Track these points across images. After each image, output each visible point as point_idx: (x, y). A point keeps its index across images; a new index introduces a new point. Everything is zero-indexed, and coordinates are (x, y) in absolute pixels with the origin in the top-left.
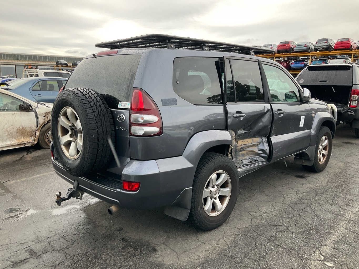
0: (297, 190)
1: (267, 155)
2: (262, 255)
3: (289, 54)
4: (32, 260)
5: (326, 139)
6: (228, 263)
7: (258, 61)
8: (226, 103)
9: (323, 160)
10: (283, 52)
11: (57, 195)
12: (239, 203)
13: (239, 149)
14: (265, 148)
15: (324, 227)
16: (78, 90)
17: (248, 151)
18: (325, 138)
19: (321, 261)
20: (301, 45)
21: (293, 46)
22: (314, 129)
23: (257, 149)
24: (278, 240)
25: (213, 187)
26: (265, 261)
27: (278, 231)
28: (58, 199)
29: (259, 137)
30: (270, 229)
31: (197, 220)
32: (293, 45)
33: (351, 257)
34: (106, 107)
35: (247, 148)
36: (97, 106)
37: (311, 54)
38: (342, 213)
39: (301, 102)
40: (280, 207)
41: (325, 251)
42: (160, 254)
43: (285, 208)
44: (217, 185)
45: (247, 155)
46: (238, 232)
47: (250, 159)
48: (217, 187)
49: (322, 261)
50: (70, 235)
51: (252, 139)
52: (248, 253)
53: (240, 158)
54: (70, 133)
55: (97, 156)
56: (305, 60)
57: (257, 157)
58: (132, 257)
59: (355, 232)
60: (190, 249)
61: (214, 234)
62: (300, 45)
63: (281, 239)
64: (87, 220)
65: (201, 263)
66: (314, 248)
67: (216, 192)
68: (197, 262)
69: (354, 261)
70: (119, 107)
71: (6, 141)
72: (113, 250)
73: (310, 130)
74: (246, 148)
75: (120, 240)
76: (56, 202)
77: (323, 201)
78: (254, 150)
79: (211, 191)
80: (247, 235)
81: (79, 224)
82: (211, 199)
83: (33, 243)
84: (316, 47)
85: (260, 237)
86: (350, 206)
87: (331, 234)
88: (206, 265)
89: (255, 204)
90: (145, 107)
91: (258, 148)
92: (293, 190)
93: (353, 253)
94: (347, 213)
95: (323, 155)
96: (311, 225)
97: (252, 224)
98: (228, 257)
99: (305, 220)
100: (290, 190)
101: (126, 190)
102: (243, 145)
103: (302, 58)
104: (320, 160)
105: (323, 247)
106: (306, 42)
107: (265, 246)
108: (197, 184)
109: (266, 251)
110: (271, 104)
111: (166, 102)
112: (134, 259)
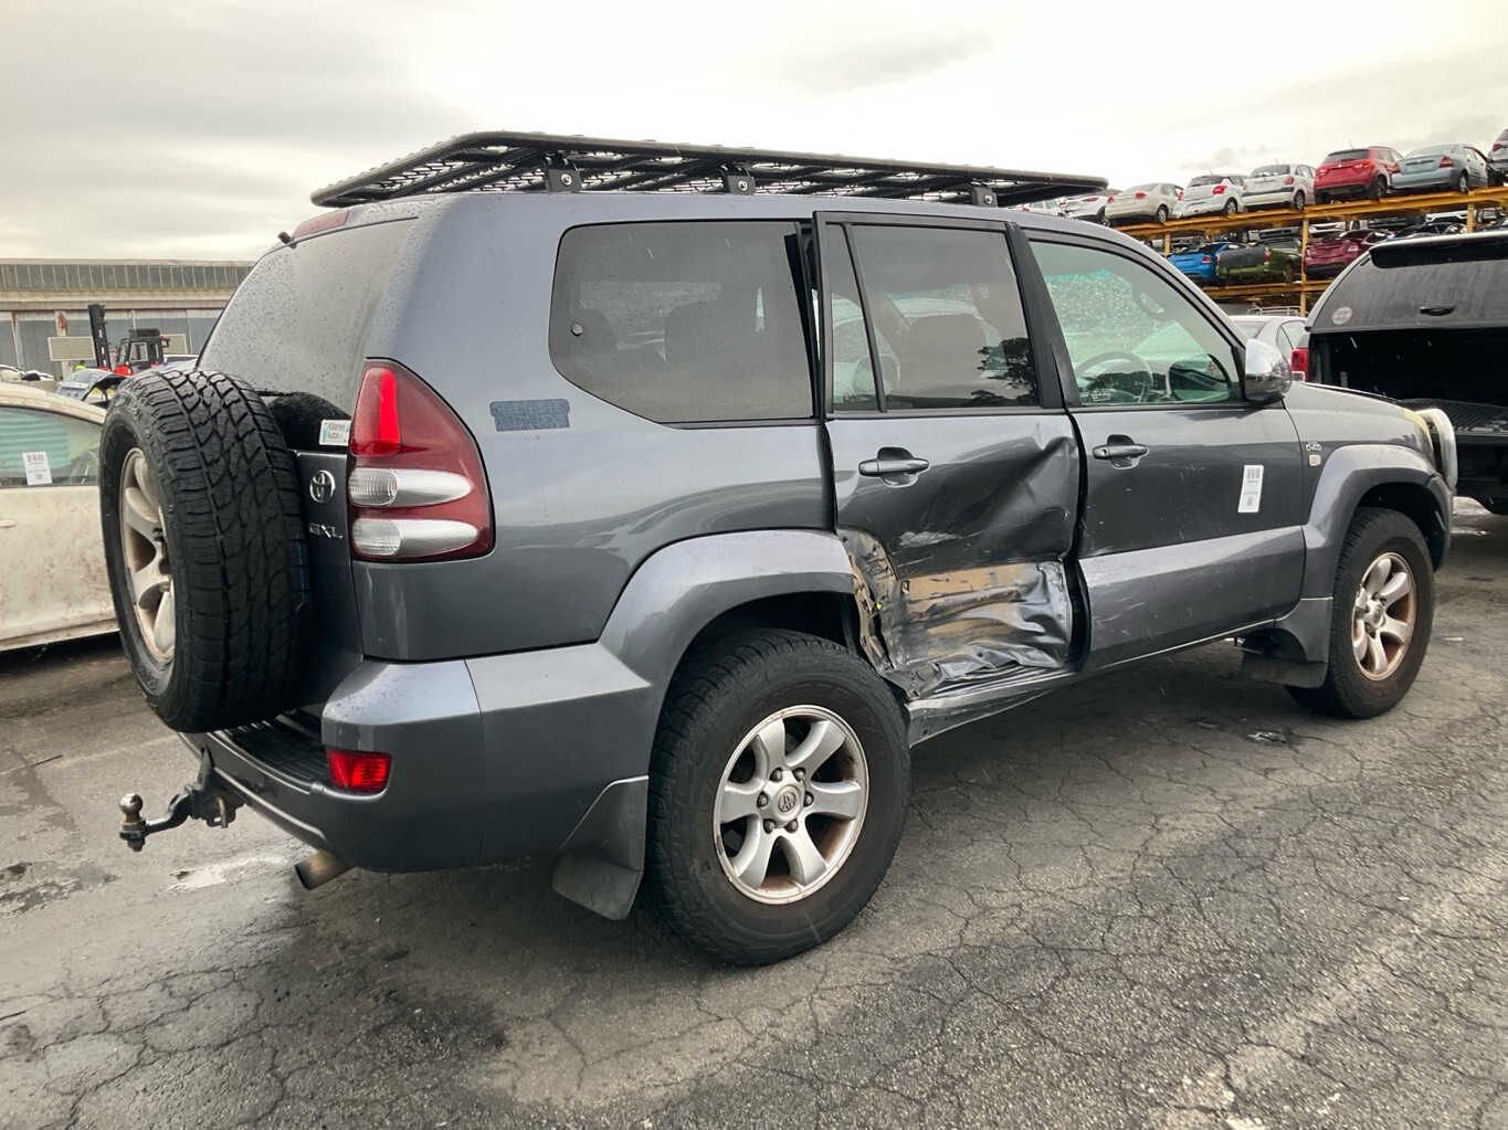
0: (1226, 798)
1: (1065, 639)
2: (952, 1077)
3: (1367, 202)
4: (8, 1066)
5: (1395, 569)
6: (783, 1107)
7: (1004, 229)
8: (828, 415)
9: (1385, 666)
10: (1343, 199)
11: (125, 809)
12: (942, 852)
13: (921, 615)
14: (1051, 608)
15: (1291, 963)
16: (165, 378)
17: (974, 623)
18: (1393, 562)
19: (1214, 1111)
20: (1423, 162)
21: (1386, 166)
22: (1325, 522)
23: (1016, 615)
24: (1054, 1014)
25: (773, 778)
26: (956, 1104)
27: (1068, 974)
28: (129, 824)
29: (1021, 562)
30: (1032, 967)
31: (687, 917)
32: (1389, 163)
33: (1366, 1102)
34: (269, 445)
35: (964, 610)
36: (226, 439)
37: (1472, 197)
38: (1407, 899)
39: (1247, 404)
40: (1122, 871)
41: (1250, 1070)
42: (513, 1058)
43: (1143, 872)
44: (795, 771)
45: (972, 639)
46: (884, 974)
47: (981, 659)
48: (798, 779)
49: (1219, 1113)
50: (193, 972)
51: (991, 569)
52: (895, 1065)
53: (931, 653)
54: (159, 556)
55: (227, 645)
56: (1445, 227)
57: (1017, 650)
58: (397, 1067)
59: (1433, 989)
60: (648, 1040)
61: (780, 981)
62: (1419, 161)
63: (1066, 1010)
64: (285, 914)
65: (670, 1101)
66: (1205, 1052)
67: (791, 797)
68: (653, 1096)
69: (1373, 1122)
70: (321, 443)
71: (80, 601)
72: (332, 1036)
73: (1298, 527)
74: (961, 608)
75: (376, 998)
76: (123, 836)
77: (1337, 844)
78: (1004, 621)
79: (763, 794)
80: (921, 988)
81: (248, 930)
82: (768, 831)
83: (41, 1000)
84: (1495, 167)
85: (976, 999)
86: (1460, 868)
87: (1311, 992)
88: (686, 1111)
89: (1013, 853)
90: (406, 437)
91: (1022, 611)
92: (1213, 795)
93: (1382, 1084)
94: (1431, 899)
95: (1389, 642)
96: (1234, 950)
97: (962, 940)
98: (796, 1080)
99: (1213, 927)
100: (1196, 798)
101: (341, 788)
102: (943, 596)
103: (1437, 220)
104: (1368, 661)
105: (1248, 1049)
106: (1446, 147)
107: (981, 1039)
108: (678, 763)
109: (975, 1059)
110: (1074, 415)
111: (509, 416)
112: (401, 1075)
